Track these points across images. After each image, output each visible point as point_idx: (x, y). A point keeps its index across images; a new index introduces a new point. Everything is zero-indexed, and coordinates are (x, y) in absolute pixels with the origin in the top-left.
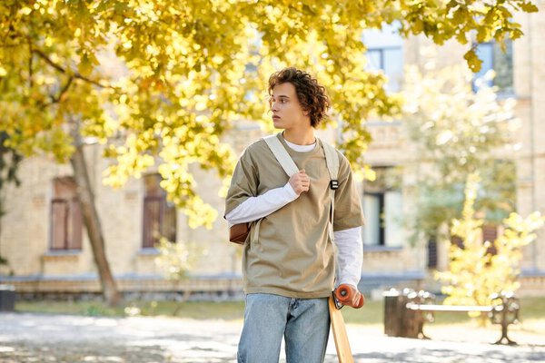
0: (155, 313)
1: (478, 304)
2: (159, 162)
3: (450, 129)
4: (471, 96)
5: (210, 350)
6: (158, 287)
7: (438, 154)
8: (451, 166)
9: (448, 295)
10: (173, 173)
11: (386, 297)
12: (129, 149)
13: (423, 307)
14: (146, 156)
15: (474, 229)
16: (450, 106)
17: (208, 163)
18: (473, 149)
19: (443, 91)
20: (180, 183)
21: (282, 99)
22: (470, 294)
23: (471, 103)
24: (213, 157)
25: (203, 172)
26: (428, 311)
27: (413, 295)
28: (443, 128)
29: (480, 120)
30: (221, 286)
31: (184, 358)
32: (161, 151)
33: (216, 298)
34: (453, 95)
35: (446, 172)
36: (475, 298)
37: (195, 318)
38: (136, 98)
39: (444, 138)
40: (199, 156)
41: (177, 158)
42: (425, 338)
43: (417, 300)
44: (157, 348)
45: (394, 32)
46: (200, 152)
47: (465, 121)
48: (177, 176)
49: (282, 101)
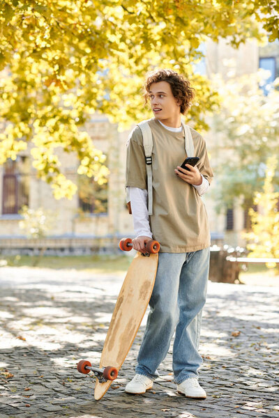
0: (19, 264)
1: (275, 257)
2: (30, 147)
3: (247, 123)
4: (263, 98)
5: (80, 292)
6: (14, 245)
7: (238, 143)
8: (247, 151)
9: (251, 251)
10: (43, 155)
11: (211, 252)
12: (7, 136)
13: (240, 260)
14: (21, 142)
15: (272, 200)
16: (246, 105)
17: (70, 148)
18: (265, 139)
19: (240, 94)
20: (48, 163)
21: (160, 95)
22: (269, 250)
23: (263, 103)
24: (75, 143)
25: (65, 154)
26: (243, 263)
27: (231, 250)
28: (241, 123)
29: (271, 116)
30: (64, 244)
31: (64, 298)
32: (33, 138)
33: (60, 254)
34: (249, 97)
35: (243, 156)
36: (273, 253)
37: (51, 267)
38: (15, 95)
39: (242, 130)
40: (62, 141)
41: (46, 144)
42: (240, 283)
43: (235, 254)
44: (38, 290)
45: (227, 44)
46: (63, 138)
47: (259, 117)
48: (45, 157)
49: (160, 96)
